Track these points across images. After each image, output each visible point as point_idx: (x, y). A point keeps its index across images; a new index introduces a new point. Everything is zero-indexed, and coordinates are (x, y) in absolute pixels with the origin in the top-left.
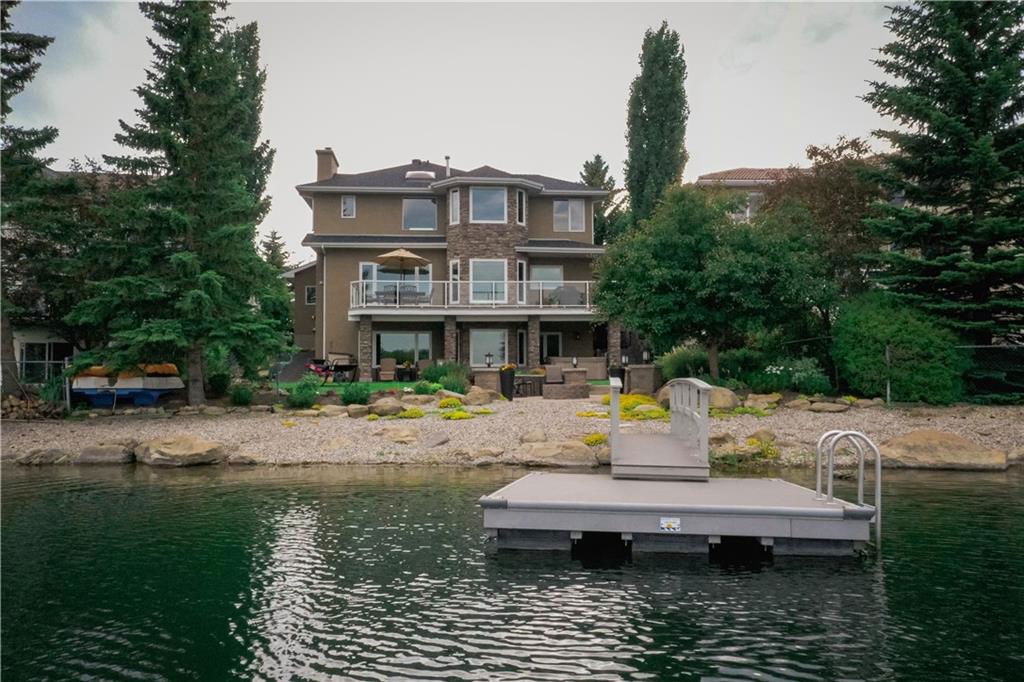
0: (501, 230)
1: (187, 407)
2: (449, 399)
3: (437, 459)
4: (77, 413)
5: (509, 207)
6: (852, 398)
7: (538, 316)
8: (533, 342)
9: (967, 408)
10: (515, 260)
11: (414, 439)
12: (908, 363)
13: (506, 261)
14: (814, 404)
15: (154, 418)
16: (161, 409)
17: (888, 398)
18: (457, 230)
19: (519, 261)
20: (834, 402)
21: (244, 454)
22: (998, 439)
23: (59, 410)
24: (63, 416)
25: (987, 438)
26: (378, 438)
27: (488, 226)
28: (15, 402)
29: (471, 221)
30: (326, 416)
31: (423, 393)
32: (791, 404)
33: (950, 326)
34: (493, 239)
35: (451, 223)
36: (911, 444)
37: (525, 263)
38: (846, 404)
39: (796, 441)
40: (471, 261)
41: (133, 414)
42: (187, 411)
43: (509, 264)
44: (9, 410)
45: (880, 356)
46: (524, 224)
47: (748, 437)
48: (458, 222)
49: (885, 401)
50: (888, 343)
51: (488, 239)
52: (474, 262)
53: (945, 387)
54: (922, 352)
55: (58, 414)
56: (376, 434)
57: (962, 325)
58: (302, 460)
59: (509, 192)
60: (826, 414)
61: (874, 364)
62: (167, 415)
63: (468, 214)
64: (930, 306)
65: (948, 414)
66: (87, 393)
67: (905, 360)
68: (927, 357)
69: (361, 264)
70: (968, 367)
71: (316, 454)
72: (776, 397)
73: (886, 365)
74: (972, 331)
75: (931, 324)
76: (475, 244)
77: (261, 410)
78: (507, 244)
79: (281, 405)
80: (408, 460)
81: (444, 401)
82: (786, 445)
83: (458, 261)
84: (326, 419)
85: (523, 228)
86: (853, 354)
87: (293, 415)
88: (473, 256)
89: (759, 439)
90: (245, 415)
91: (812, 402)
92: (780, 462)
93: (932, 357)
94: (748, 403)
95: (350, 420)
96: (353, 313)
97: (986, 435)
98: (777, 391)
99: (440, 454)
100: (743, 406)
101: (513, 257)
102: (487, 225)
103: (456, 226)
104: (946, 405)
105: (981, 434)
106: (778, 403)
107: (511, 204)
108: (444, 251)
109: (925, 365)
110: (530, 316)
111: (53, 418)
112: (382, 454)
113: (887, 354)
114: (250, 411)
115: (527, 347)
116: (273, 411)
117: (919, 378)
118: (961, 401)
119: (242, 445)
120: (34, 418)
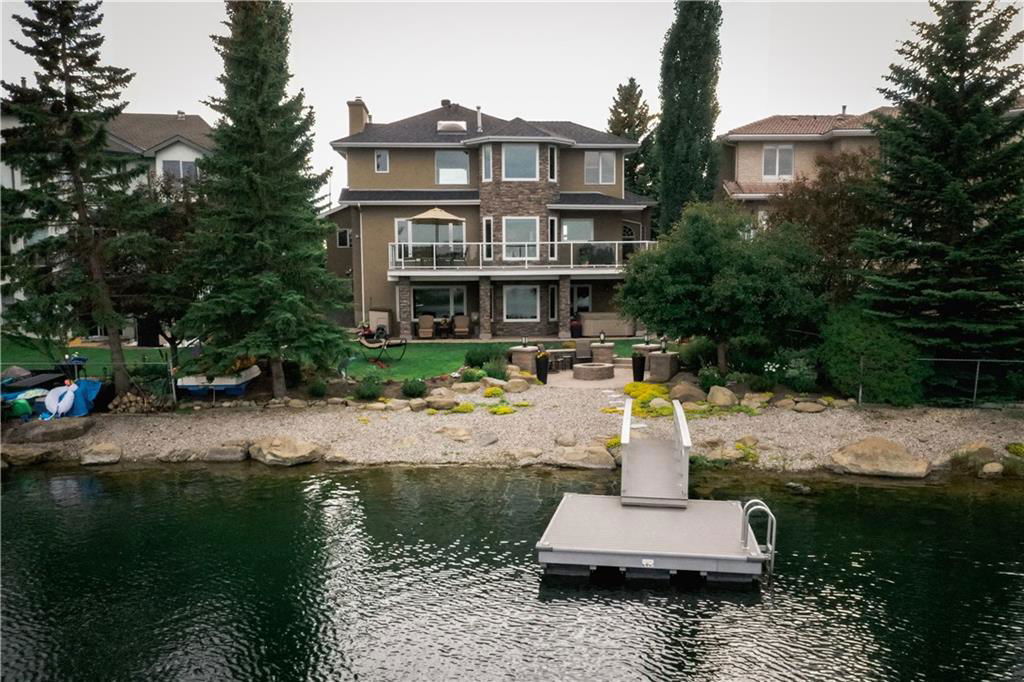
0: (533, 188)
1: (273, 400)
2: (493, 388)
3: (490, 459)
4: (183, 406)
5: (540, 164)
6: (831, 399)
7: (569, 276)
8: (564, 300)
9: (922, 410)
10: (547, 217)
11: (469, 437)
12: (877, 372)
13: (537, 218)
14: (798, 405)
15: (249, 411)
16: (253, 403)
17: (860, 399)
18: (489, 188)
19: (550, 218)
20: (815, 402)
21: (338, 455)
22: (931, 446)
23: (169, 404)
24: (173, 409)
25: (923, 444)
26: (439, 436)
27: (520, 184)
28: (132, 398)
29: (504, 179)
30: (392, 410)
31: (470, 381)
32: (779, 403)
33: (913, 342)
34: (525, 197)
35: (484, 180)
36: (860, 452)
37: (556, 219)
38: (823, 404)
39: (774, 445)
40: (504, 218)
41: (230, 407)
42: (275, 403)
43: (541, 221)
44: (128, 405)
45: (855, 365)
46: (555, 180)
47: (737, 441)
48: (490, 180)
49: (858, 401)
50: (863, 354)
51: (520, 196)
52: (507, 220)
53: (906, 393)
54: (889, 364)
55: (169, 408)
56: (438, 432)
57: (923, 342)
58: (384, 460)
59: (540, 150)
60: (807, 414)
61: (851, 371)
62: (259, 408)
63: (501, 171)
64: (899, 324)
65: (904, 415)
66: (190, 389)
67: (874, 370)
68: (892, 369)
69: (397, 220)
70: (927, 374)
71: (392, 454)
72: (767, 396)
73: (859, 373)
74: (931, 347)
75: (898, 340)
76: (509, 203)
77: (337, 403)
78: (539, 202)
79: (352, 398)
80: (467, 460)
81: (489, 390)
82: (765, 449)
83: (491, 218)
84: (393, 413)
85: (555, 184)
86: (835, 359)
87: (365, 408)
88: (506, 214)
89: (745, 444)
90: (323, 409)
91: (797, 402)
92: (757, 466)
93: (897, 368)
94: (744, 402)
95: (414, 414)
96: (392, 274)
97: (923, 442)
98: (770, 391)
99: (491, 455)
100: (739, 404)
101: (544, 214)
102: (520, 182)
103: (489, 184)
104: (906, 407)
105: (920, 441)
106: (768, 402)
107: (543, 162)
108: (477, 208)
109: (890, 374)
110: (561, 276)
111: (165, 411)
112: (446, 454)
113: (862, 364)
114: (328, 403)
115: (558, 304)
116: (347, 405)
117: (886, 385)
118: (918, 402)
119: (333, 445)
120: (151, 412)
